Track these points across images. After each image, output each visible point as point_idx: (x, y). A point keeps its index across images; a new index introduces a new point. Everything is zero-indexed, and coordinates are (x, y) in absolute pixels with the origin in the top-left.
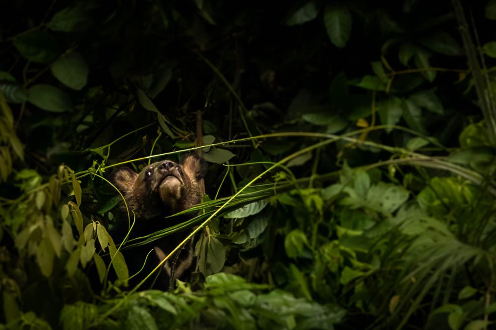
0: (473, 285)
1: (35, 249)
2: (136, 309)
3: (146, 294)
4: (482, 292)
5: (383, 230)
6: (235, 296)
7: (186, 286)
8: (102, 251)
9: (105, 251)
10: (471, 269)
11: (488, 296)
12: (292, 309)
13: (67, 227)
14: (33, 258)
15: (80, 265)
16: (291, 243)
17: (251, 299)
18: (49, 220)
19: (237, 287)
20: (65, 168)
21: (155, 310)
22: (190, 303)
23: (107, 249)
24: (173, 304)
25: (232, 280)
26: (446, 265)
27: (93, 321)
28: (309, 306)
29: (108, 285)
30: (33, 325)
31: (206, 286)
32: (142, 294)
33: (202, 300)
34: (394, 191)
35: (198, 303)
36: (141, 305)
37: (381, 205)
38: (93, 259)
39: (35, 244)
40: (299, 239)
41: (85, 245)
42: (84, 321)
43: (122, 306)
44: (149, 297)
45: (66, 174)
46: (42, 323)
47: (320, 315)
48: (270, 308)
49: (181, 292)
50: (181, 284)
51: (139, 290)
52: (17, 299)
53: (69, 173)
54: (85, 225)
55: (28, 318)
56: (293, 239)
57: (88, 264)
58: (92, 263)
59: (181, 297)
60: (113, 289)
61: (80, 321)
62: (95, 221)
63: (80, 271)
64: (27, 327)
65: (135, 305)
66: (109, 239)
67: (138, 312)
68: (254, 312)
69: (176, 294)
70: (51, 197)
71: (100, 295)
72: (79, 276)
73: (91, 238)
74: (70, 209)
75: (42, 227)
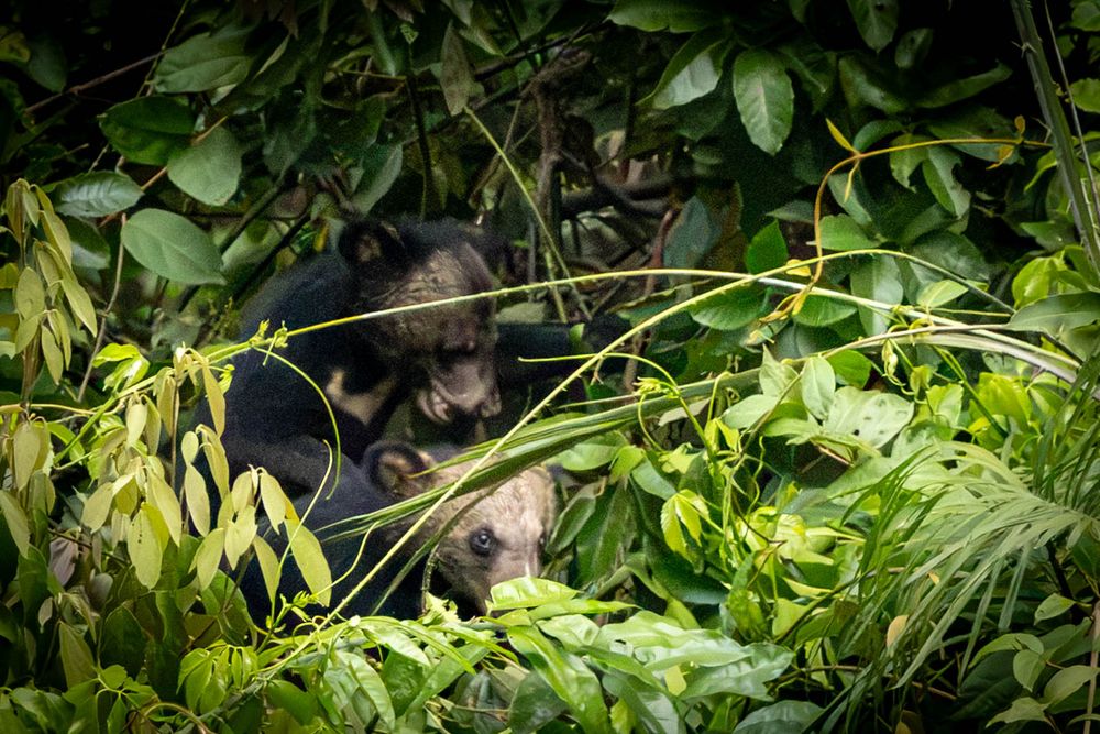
0: (1066, 592)
1: (125, 528)
2: (342, 655)
4: (1084, 604)
6: (554, 628)
7: (447, 607)
8: (273, 529)
9: (278, 533)
10: (1060, 557)
12: (675, 653)
13: (194, 482)
14: (123, 545)
15: (224, 564)
16: (674, 516)
17: (589, 633)
18: (155, 464)
19: (559, 609)
20: (189, 353)
22: (459, 643)
23: (282, 527)
24: (421, 644)
25: (545, 590)
26: (1004, 548)
29: (280, 605)
30: (121, 694)
31: (491, 606)
32: (356, 622)
35: (477, 643)
36: (351, 648)
38: (252, 548)
39: (126, 516)
41: (235, 520)
42: (231, 683)
44: (371, 629)
46: (142, 689)
47: (737, 663)
48: (628, 650)
49: (438, 620)
50: (435, 603)
52: (87, 637)
55: (112, 679)
57: (242, 558)
58: (250, 558)
59: (439, 630)
60: (290, 613)
61: (222, 683)
62: (255, 468)
63: (225, 576)
64: (109, 699)
65: (338, 649)
66: (287, 505)
67: (347, 663)
68: (595, 662)
69: (427, 625)
70: (158, 415)
71: (263, 626)
72: (221, 586)
73: (249, 504)
74: (201, 442)
75: (140, 480)
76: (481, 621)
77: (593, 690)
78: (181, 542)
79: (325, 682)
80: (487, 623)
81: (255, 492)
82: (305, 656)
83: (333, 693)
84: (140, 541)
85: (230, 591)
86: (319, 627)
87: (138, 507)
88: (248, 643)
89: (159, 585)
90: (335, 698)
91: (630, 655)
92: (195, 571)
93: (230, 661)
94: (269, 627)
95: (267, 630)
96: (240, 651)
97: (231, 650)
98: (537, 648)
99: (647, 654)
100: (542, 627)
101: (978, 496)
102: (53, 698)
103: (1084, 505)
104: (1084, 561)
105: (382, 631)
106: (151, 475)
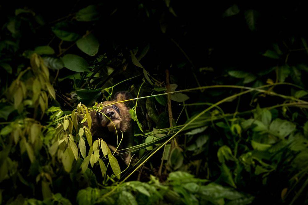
1: (62, 155)
2: (124, 193)
3: (131, 184)
5: (279, 147)
6: (187, 186)
7: (156, 179)
8: (104, 157)
12: (221, 195)
13: (82, 142)
15: (89, 165)
16: (221, 153)
17: (197, 188)
18: (71, 137)
19: (188, 180)
20: (82, 105)
21: (136, 194)
22: (158, 190)
23: (107, 156)
24: (148, 190)
25: (185, 175)
27: (97, 200)
28: (232, 193)
29: (107, 178)
30: (60, 201)
31: (169, 179)
32: (128, 184)
33: (166, 188)
34: (287, 124)
35: (164, 190)
36: (127, 190)
37: (279, 132)
38: (98, 162)
39: (62, 151)
40: (226, 152)
41: (93, 154)
42: (92, 199)
43: (116, 190)
44: (133, 186)
45: (82, 109)
46: (66, 201)
47: (239, 199)
48: (208, 194)
49: (153, 183)
50: (153, 178)
51: (127, 181)
52: (50, 186)
53: (84, 108)
54: (93, 141)
55: (57, 197)
56: (223, 151)
57: (95, 165)
58: (98, 165)
59: (153, 186)
60: (110, 180)
61: (89, 199)
63: (90, 170)
64: (56, 203)
66: (108, 150)
68: (198, 197)
69: (150, 184)
70: (72, 123)
71: (101, 184)
72: (89, 172)
73: (97, 149)
74: (84, 131)
75: (66, 141)
76: (165, 183)
78: (78, 160)
79: (119, 200)
80: (167, 184)
81: (99, 146)
83: (122, 203)
84: (66, 159)
85: (91, 174)
86: (118, 185)
87: (66, 149)
89: (71, 171)
92: (81, 168)
93: (92, 193)
94: (103, 184)
97: (92, 190)
98: (182, 192)
99: (213, 195)
100: (183, 186)
102: (40, 202)
105: (136, 186)
106: (70, 140)
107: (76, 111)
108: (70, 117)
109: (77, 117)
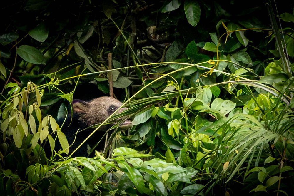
0: (273, 156)
1: (12, 131)
2: (71, 168)
3: (77, 159)
4: (279, 160)
6: (131, 161)
7: (101, 155)
8: (53, 133)
9: (55, 133)
10: (272, 146)
11: (282, 162)
12: (165, 170)
13: (32, 119)
14: (12, 136)
15: (39, 142)
17: (141, 163)
18: (21, 114)
19: (132, 156)
20: (31, 83)
22: (104, 165)
24: (94, 165)
25: (128, 151)
26: (257, 144)
28: (175, 167)
29: (54, 153)
31: (113, 155)
32: (75, 159)
33: (111, 163)
35: (109, 165)
36: (74, 166)
38: (47, 138)
39: (13, 128)
41: (43, 130)
42: (40, 175)
43: (63, 166)
44: (79, 161)
45: (32, 87)
46: (16, 176)
47: (182, 173)
49: (98, 158)
50: (98, 153)
53: (34, 86)
54: (43, 117)
57: (44, 140)
58: (47, 141)
59: (98, 161)
60: (57, 156)
61: (38, 175)
62: (49, 115)
63: (40, 145)
64: (6, 178)
65: (70, 166)
66: (57, 126)
67: (73, 170)
68: (142, 171)
69: (95, 160)
70: (22, 100)
71: (50, 159)
72: (38, 148)
73: (46, 126)
74: (34, 108)
75: (17, 118)
76: (111, 159)
77: (141, 179)
78: (28, 136)
79: (66, 175)
80: (112, 160)
81: (49, 122)
82: (61, 168)
83: (68, 178)
84: (16, 135)
85: (41, 150)
86: (65, 160)
87: (16, 126)
88: (46, 164)
89: (21, 148)
90: (69, 180)
91: (152, 170)
92: (31, 144)
93: (40, 169)
94: (51, 159)
95: (51, 160)
96: (43, 166)
97: (41, 166)
98: (126, 167)
99: (156, 169)
100: (128, 161)
101: (250, 129)
103: (279, 132)
104: (279, 148)
105: (83, 162)
106: (20, 117)
107: (26, 89)
108: (20, 95)
109: (26, 94)
